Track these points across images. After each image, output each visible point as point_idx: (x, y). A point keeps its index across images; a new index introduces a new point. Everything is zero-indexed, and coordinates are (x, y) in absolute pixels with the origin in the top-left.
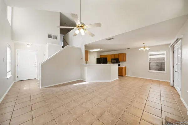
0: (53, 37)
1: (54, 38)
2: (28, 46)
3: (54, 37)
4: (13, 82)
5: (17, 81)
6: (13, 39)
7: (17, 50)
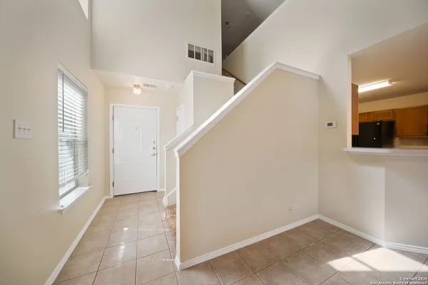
0: (202, 56)
1: (205, 60)
2: (137, 91)
3: (206, 55)
4: (103, 200)
5: (112, 197)
6: (93, 64)
7: (111, 105)
